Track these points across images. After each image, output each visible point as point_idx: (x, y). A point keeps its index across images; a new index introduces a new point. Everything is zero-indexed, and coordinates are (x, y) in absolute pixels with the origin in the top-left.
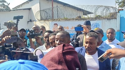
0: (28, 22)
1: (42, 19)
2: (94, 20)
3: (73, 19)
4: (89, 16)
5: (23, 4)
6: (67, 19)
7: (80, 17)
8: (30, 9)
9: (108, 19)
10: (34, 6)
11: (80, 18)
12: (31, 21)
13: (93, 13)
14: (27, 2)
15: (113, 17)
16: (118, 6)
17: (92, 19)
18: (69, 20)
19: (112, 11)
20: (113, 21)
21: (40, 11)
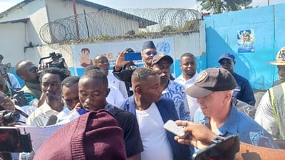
0: (25, 48)
1: (54, 41)
2: (159, 37)
3: (120, 37)
4: (150, 29)
5: (9, 10)
6: (107, 39)
7: (133, 32)
8: (26, 21)
9: (184, 34)
10: (34, 14)
11: (132, 35)
12: (31, 46)
13: (156, 23)
14: (19, 6)
15: (192, 28)
16: (201, 7)
17: (156, 35)
18: (112, 39)
19: (190, 17)
20: (193, 36)
21: (50, 23)
